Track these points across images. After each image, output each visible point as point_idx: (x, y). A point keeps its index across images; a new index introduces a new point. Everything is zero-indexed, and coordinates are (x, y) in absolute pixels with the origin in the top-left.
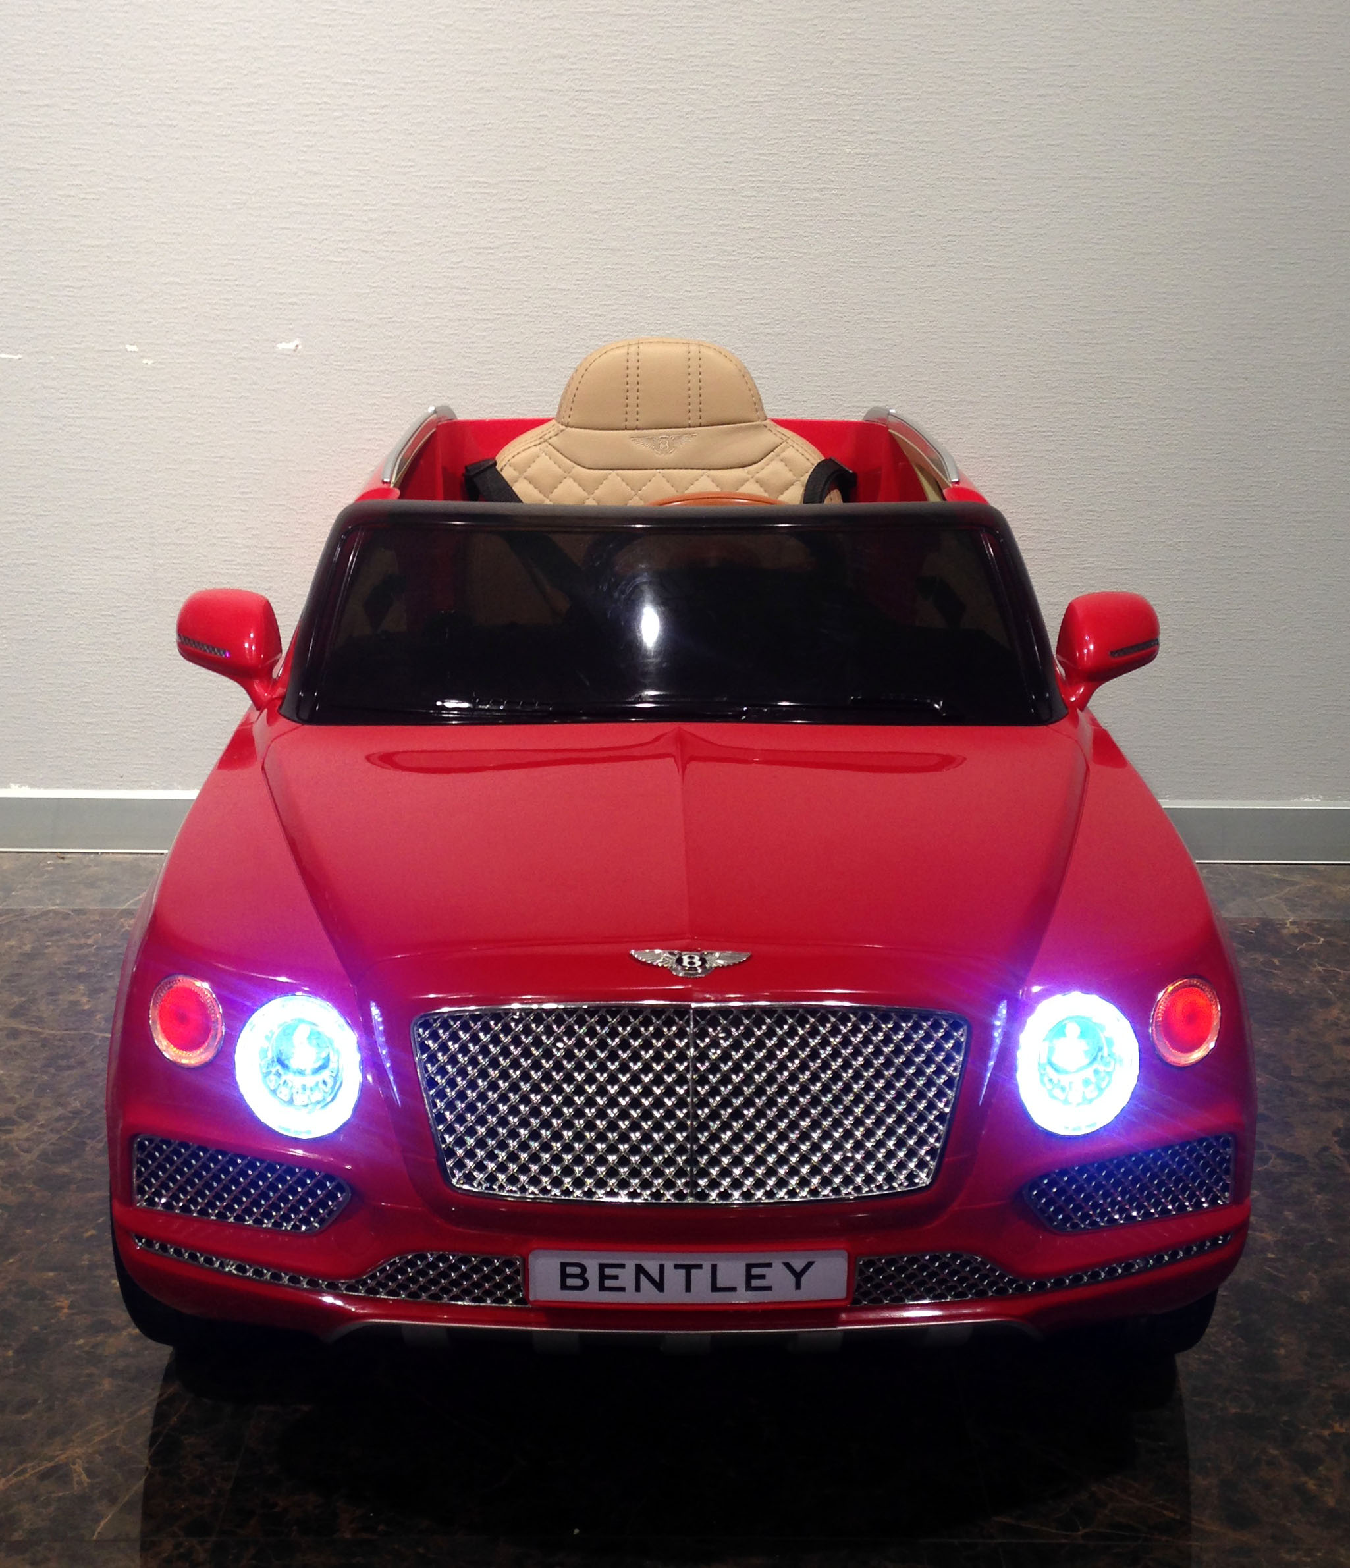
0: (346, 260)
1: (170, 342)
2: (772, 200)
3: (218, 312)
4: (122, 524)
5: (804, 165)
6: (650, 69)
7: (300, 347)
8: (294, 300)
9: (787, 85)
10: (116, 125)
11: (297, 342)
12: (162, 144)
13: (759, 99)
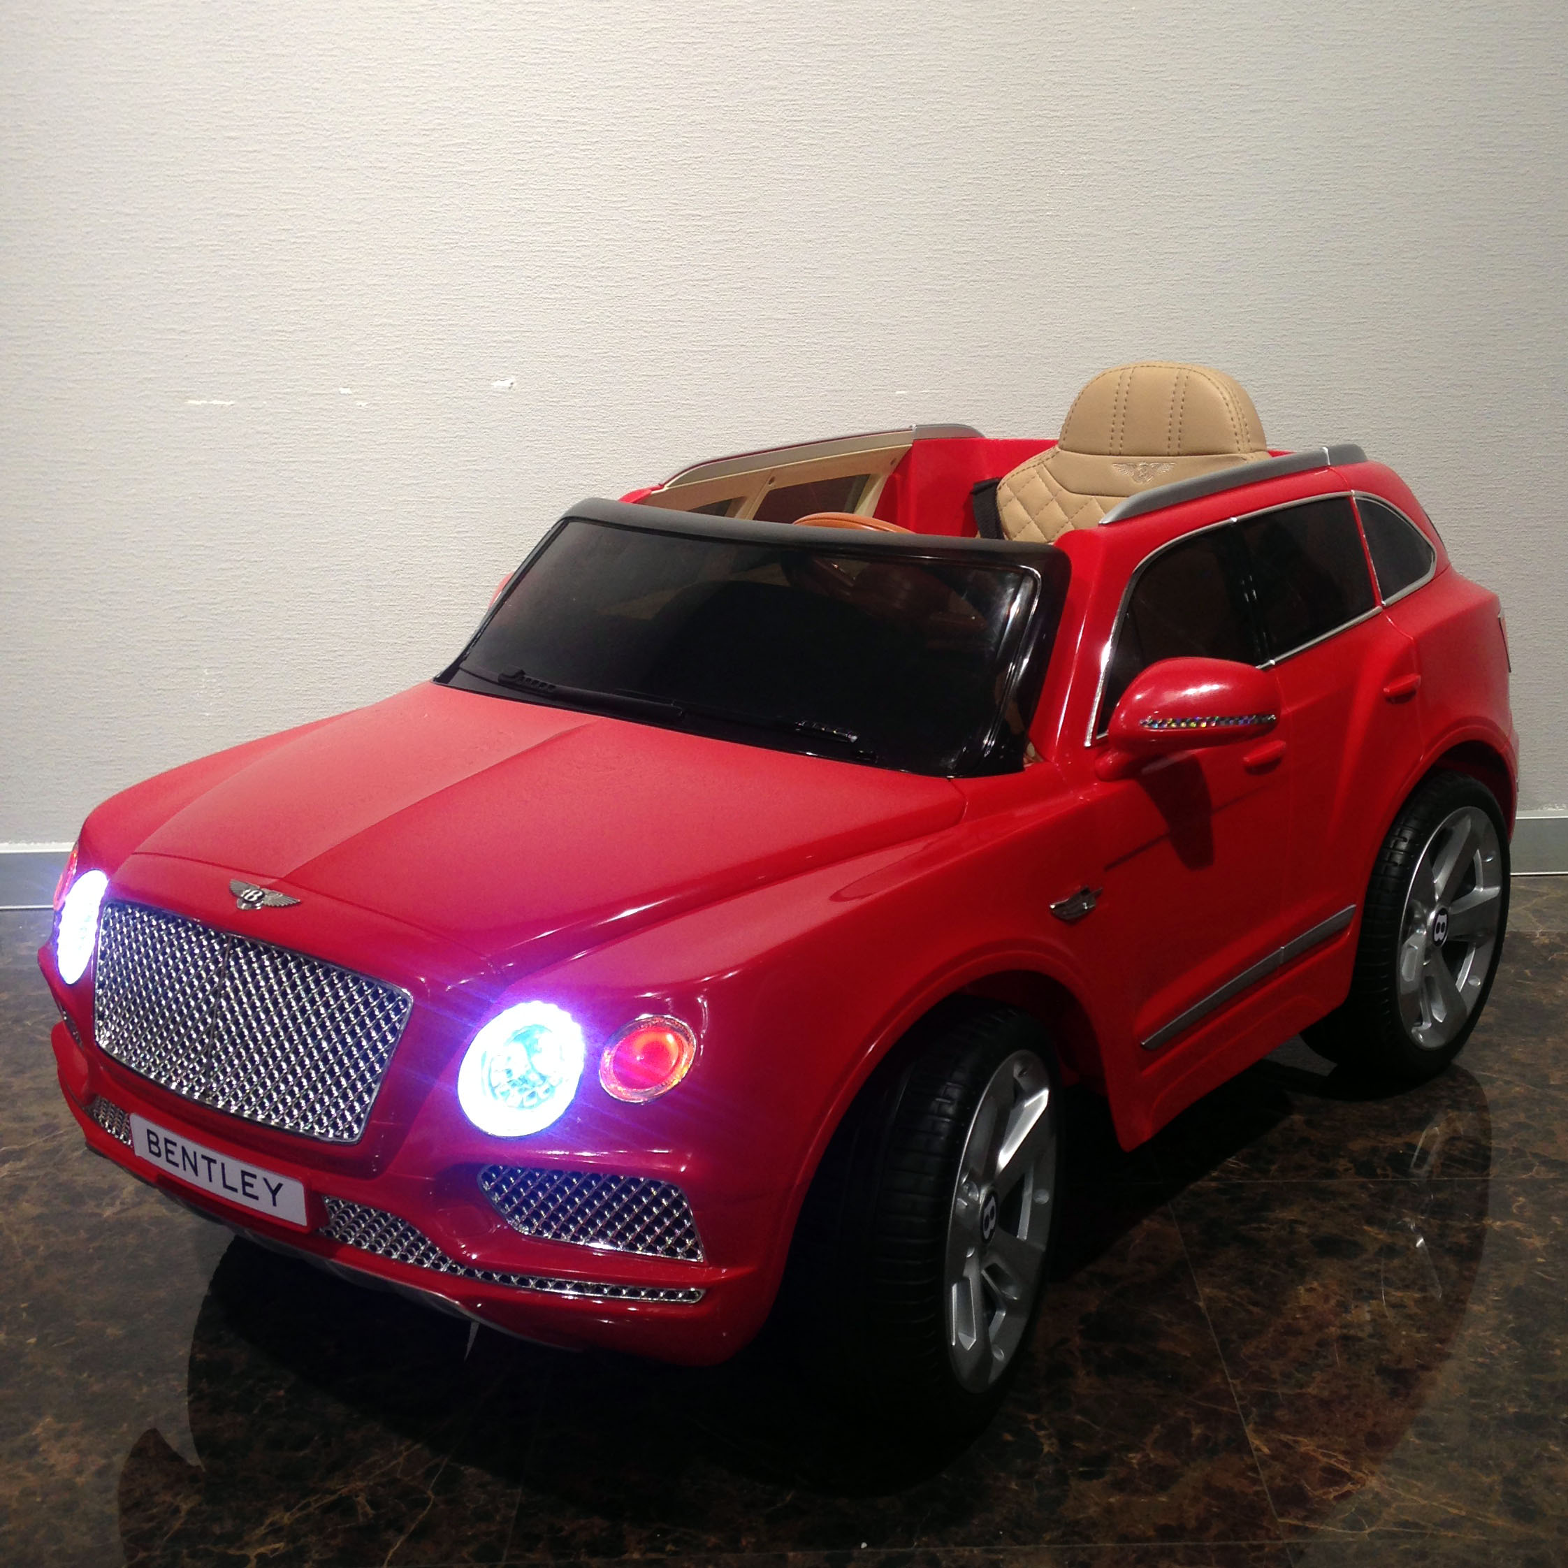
0: (559, 296)
1: (383, 383)
2: (986, 223)
3: (431, 352)
4: (338, 568)
5: (1018, 188)
6: (862, 97)
7: (514, 385)
8: (508, 337)
9: (998, 109)
10: (326, 169)
11: (513, 379)
12: (373, 186)
13: (971, 123)
